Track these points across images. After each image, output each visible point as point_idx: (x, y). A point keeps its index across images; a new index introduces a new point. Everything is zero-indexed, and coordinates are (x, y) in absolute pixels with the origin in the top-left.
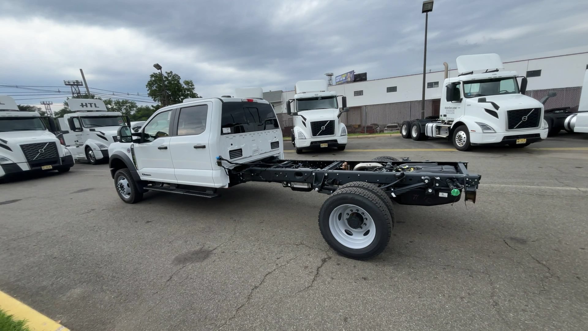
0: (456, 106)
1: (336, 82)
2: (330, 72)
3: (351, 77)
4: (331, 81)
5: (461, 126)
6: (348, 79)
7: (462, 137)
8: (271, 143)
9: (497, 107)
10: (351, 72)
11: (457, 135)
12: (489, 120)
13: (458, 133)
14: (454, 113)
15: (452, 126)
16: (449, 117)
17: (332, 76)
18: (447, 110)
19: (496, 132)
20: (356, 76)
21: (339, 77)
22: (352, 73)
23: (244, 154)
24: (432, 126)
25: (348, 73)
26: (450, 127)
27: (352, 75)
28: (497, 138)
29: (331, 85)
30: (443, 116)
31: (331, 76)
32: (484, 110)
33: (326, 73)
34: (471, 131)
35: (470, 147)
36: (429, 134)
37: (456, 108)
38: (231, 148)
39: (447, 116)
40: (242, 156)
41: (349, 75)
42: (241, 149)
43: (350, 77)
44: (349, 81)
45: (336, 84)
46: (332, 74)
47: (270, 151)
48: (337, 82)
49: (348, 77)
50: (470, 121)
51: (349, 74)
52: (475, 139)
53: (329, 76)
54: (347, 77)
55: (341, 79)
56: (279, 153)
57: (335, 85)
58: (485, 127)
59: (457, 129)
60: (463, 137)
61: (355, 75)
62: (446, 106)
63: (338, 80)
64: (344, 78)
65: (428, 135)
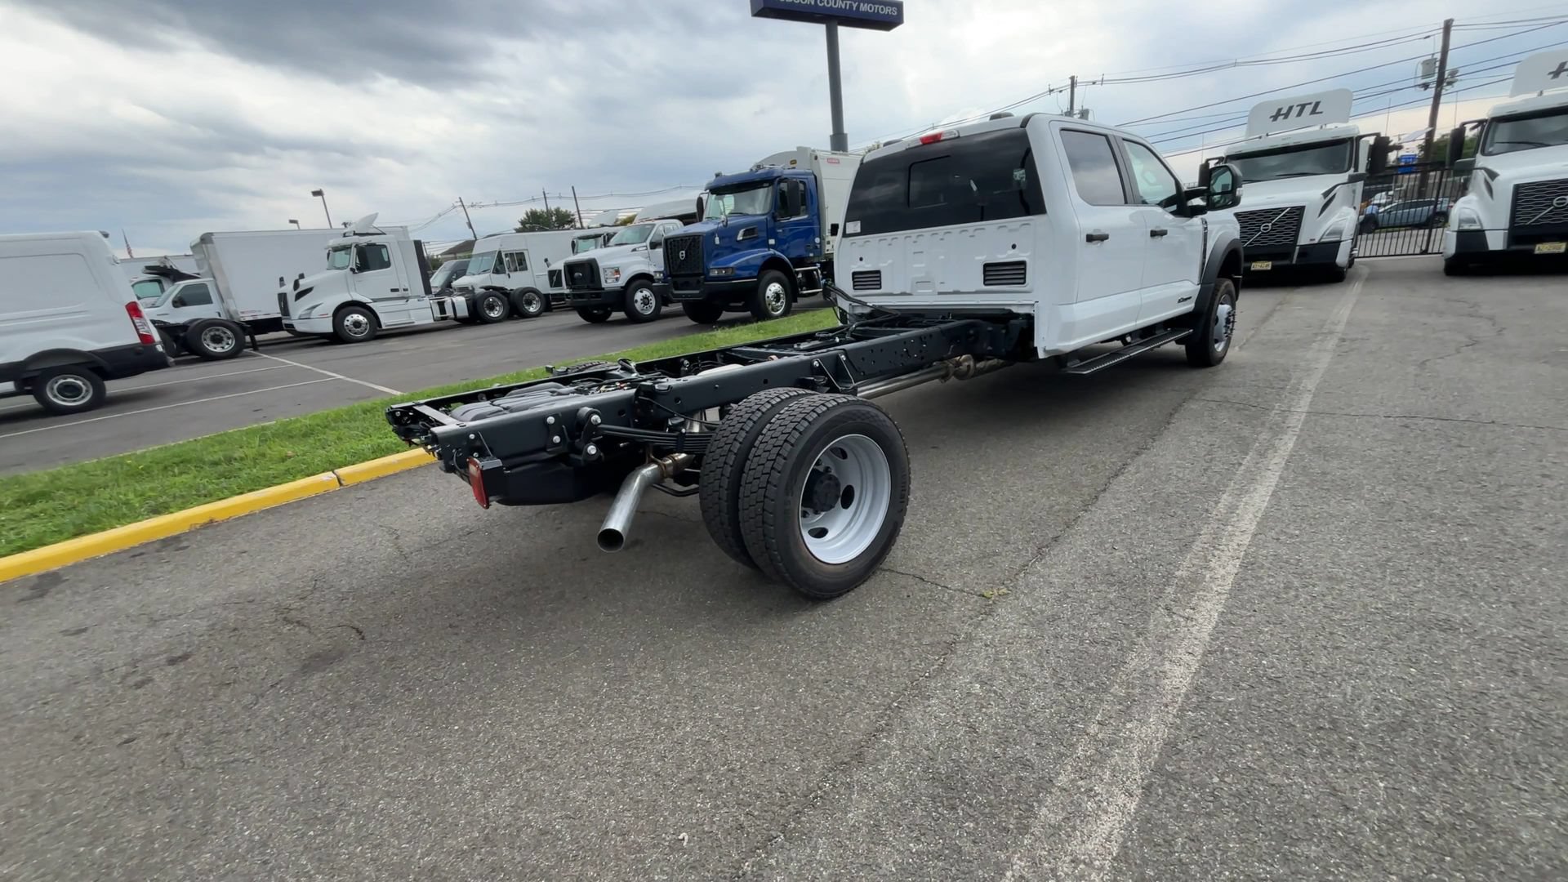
8: (986, 266)
23: (886, 287)
38: (859, 267)
40: (880, 288)
42: (878, 272)
47: (977, 292)
56: (1033, 305)
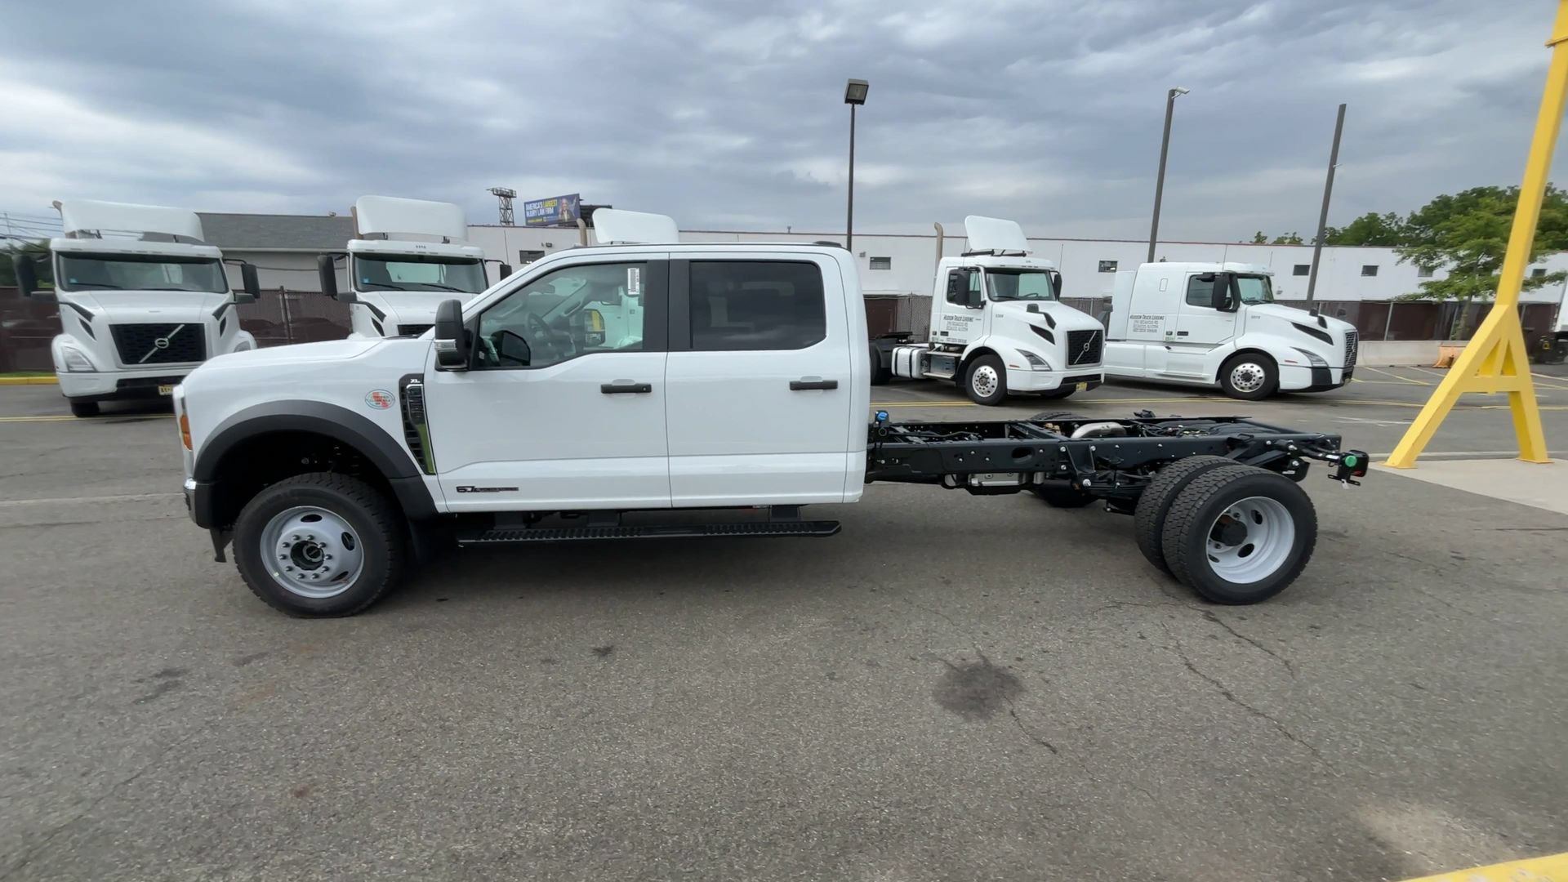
0: (971, 316)
1: (527, 219)
2: (506, 186)
3: (572, 210)
4: (509, 211)
5: (985, 354)
6: (562, 214)
7: (988, 378)
9: (1051, 323)
10: (570, 198)
11: (977, 373)
12: (1039, 346)
13: (977, 371)
14: (967, 330)
15: (964, 357)
16: (955, 337)
17: (512, 199)
18: (950, 323)
19: (1051, 370)
20: (586, 212)
21: (535, 205)
22: (575, 201)
24: (909, 354)
25: (562, 198)
26: (960, 357)
27: (574, 204)
28: (1052, 382)
29: (509, 222)
30: (939, 333)
31: (510, 197)
32: (1029, 327)
33: (495, 187)
34: (1011, 366)
35: (1005, 397)
36: (903, 371)
37: (971, 320)
39: (949, 334)
41: (565, 205)
43: (568, 211)
44: (566, 220)
45: (527, 224)
46: (512, 193)
48: (531, 218)
49: (563, 210)
50: (1007, 347)
51: (564, 201)
52: (1015, 382)
53: (502, 198)
54: (560, 210)
55: (542, 212)
57: (524, 227)
58: (1034, 359)
59: (976, 361)
60: (991, 378)
61: (581, 206)
62: (948, 314)
63: (533, 214)
64: (550, 211)
65: (898, 372)
